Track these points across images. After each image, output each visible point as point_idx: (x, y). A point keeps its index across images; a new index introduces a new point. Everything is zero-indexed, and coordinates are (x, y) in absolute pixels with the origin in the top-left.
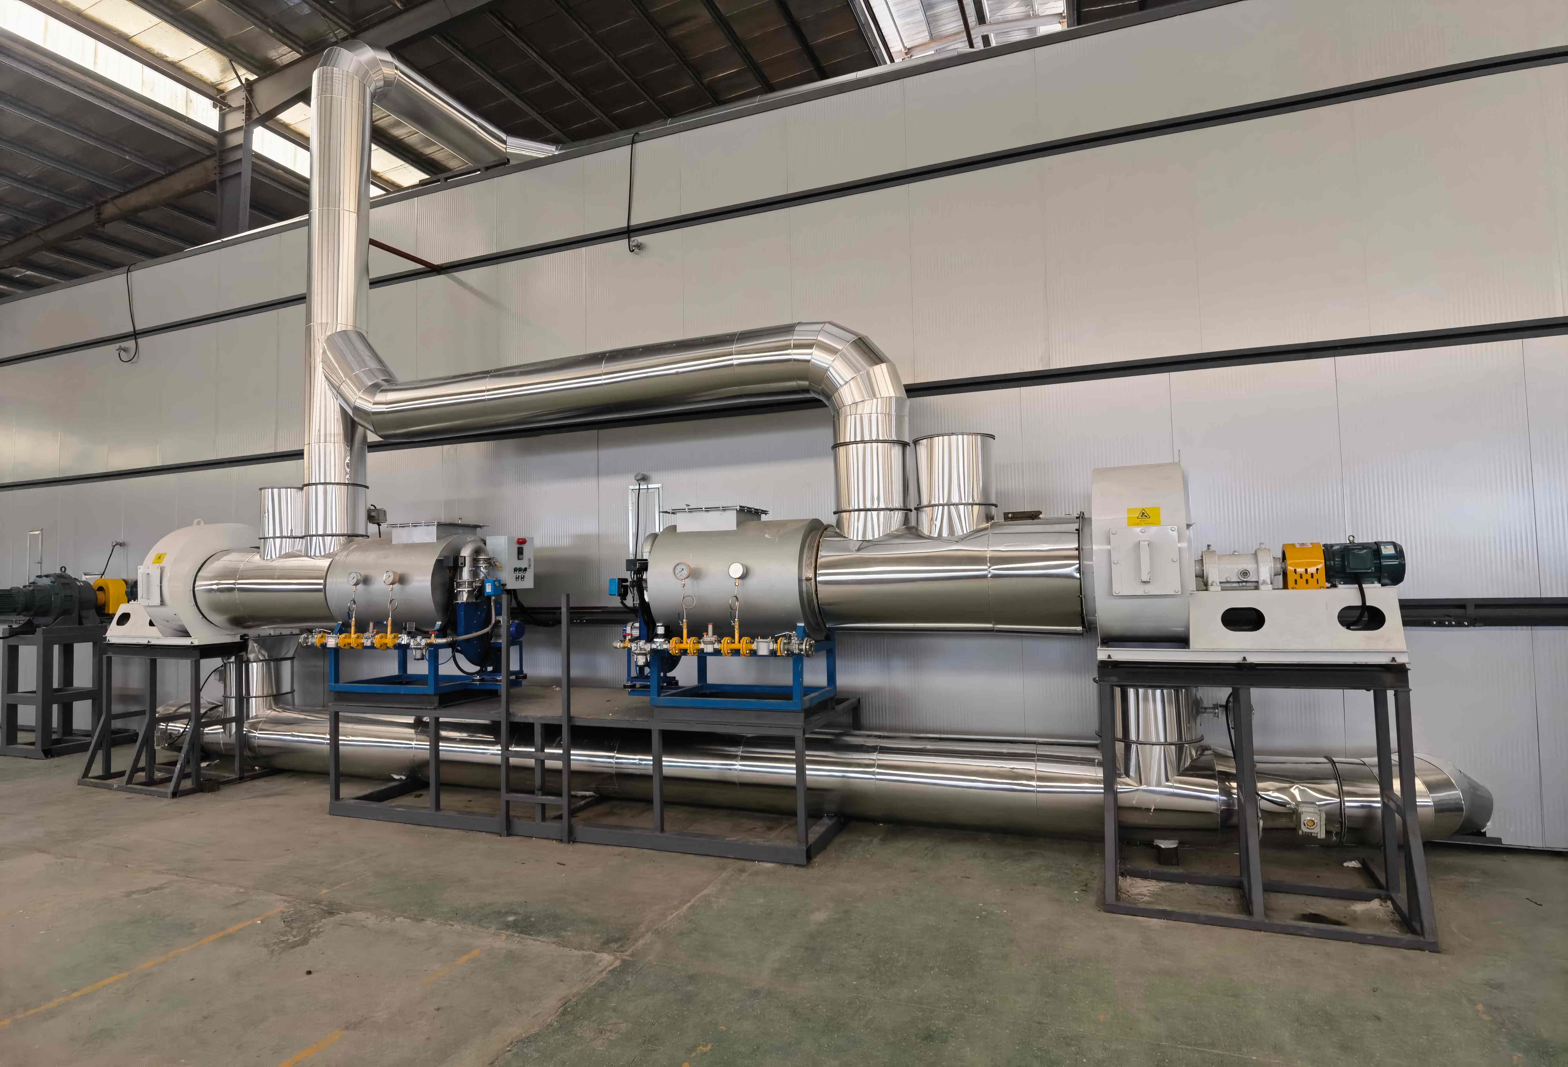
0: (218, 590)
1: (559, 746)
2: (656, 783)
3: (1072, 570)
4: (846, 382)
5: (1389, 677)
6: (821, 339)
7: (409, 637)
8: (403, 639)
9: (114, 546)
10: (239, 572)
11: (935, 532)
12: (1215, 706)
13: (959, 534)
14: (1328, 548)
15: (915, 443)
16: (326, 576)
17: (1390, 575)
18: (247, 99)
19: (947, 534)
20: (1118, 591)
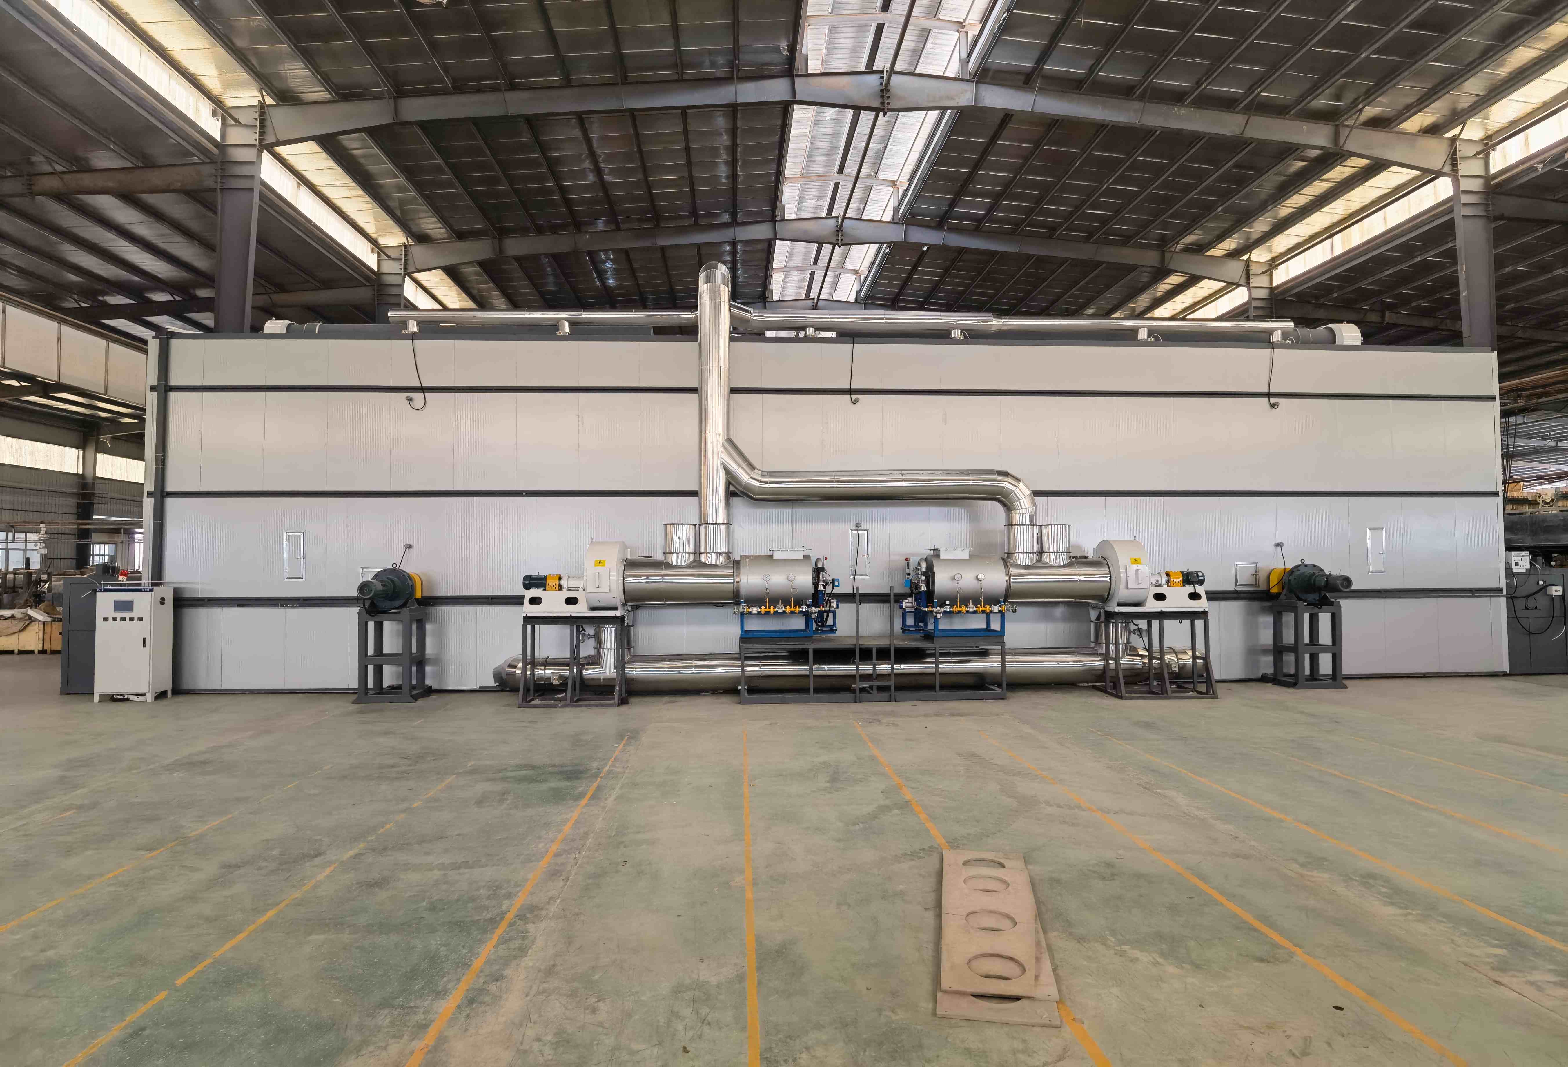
0: (646, 582)
1: (854, 663)
2: (938, 676)
3: (1108, 579)
4: (1019, 500)
5: (1202, 616)
6: (1008, 479)
7: (808, 607)
8: (804, 608)
9: (406, 548)
10: (663, 572)
11: (1052, 563)
12: (1134, 630)
13: (1062, 564)
14: (1182, 573)
15: (1041, 526)
16: (733, 576)
17: (1201, 582)
18: (406, 256)
19: (1057, 564)
20: (1129, 586)
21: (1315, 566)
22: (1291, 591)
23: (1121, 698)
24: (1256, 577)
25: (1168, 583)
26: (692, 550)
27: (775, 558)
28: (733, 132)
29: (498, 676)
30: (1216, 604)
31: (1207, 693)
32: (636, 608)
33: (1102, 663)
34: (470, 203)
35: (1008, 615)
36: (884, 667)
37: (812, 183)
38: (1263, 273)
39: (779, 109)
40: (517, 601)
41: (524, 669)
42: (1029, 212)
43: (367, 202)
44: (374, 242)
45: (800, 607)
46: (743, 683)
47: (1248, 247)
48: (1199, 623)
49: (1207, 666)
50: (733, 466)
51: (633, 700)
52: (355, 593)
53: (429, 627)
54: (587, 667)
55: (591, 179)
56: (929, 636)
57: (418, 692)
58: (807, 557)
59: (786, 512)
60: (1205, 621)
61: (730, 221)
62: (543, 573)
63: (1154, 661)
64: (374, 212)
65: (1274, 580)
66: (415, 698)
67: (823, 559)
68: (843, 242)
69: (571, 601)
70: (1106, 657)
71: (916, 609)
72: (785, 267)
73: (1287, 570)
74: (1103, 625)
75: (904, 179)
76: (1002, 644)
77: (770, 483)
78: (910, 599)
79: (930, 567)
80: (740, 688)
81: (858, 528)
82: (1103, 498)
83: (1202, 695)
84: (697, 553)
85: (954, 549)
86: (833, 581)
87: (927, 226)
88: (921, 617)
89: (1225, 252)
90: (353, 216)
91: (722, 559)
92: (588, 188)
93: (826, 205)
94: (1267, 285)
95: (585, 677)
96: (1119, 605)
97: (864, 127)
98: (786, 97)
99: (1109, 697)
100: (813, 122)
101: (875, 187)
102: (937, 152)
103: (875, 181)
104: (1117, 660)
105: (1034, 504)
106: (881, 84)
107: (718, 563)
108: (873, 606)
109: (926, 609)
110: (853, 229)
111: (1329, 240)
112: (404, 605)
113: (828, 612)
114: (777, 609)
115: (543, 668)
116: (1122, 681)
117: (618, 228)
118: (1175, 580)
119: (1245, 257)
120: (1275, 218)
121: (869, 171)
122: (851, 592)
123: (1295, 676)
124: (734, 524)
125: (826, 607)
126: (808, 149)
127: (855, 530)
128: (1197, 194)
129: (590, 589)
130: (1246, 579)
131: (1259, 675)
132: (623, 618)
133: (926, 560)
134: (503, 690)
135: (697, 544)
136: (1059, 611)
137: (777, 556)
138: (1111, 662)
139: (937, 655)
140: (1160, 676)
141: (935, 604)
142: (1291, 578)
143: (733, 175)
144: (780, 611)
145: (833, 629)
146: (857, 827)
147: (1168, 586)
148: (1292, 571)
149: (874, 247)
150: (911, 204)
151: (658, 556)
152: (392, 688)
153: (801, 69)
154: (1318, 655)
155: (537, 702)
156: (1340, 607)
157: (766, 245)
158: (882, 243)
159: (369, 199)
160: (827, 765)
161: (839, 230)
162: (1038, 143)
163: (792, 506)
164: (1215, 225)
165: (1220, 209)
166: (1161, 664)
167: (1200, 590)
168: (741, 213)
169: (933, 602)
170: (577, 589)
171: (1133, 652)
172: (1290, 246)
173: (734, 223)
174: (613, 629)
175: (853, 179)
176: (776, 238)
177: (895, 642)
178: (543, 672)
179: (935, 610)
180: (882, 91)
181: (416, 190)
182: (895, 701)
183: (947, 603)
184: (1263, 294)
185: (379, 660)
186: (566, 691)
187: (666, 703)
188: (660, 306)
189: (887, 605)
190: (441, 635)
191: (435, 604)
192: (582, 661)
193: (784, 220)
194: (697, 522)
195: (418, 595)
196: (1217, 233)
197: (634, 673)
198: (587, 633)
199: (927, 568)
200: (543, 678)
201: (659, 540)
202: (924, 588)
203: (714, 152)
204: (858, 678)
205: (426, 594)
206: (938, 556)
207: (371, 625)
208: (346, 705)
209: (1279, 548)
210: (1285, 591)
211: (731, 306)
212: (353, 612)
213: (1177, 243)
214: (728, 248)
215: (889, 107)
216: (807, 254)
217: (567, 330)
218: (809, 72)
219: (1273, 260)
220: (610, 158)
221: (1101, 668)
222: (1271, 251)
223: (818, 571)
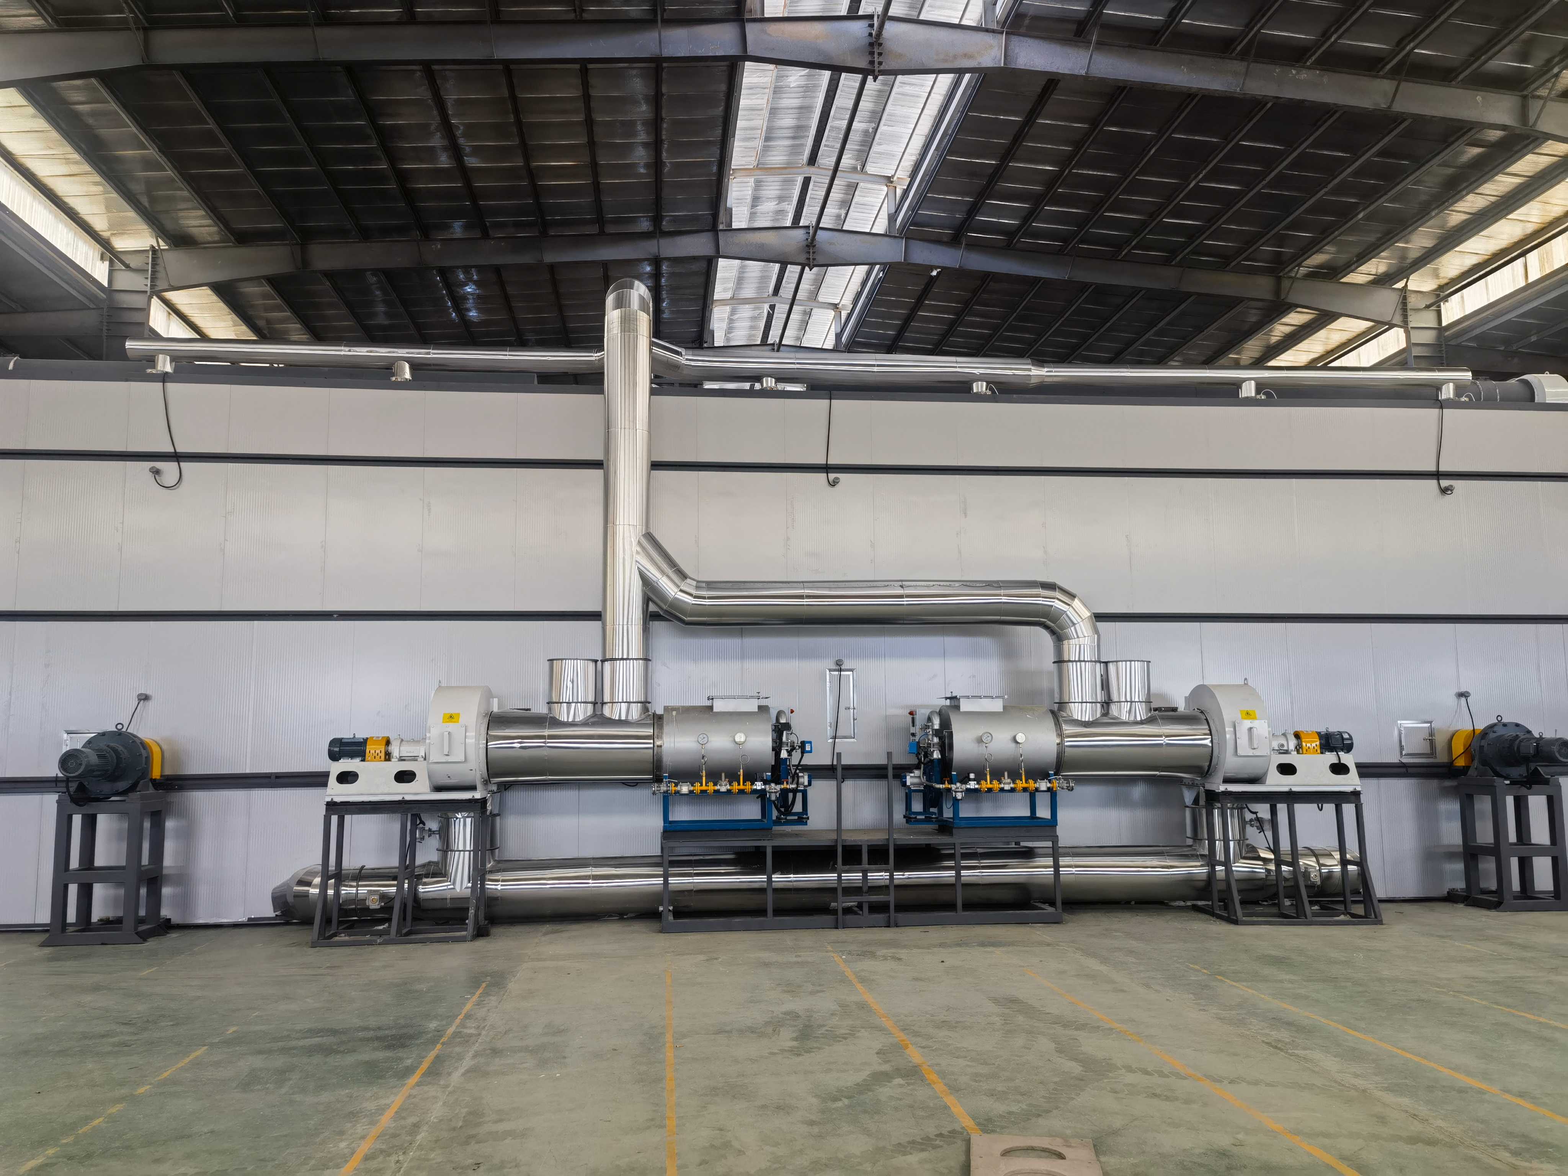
0: (521, 748)
3: (1207, 742)
4: (1074, 624)
5: (1353, 798)
6: (1058, 594)
7: (765, 784)
8: (759, 786)
9: (140, 700)
10: (546, 732)
11: (1124, 717)
12: (1251, 820)
13: (1139, 719)
14: (1319, 734)
15: (1106, 663)
16: (652, 737)
17: (1348, 748)
18: (154, 265)
19: (1132, 718)
20: (1240, 752)
21: (1517, 725)
22: (1484, 762)
23: (1236, 922)
24: (1432, 742)
25: (1299, 749)
26: (591, 698)
27: (715, 710)
28: (656, 101)
29: (280, 900)
30: (1373, 782)
31: (1365, 917)
32: (505, 787)
33: (1205, 870)
34: (257, 189)
35: (1062, 795)
36: (879, 876)
37: (771, 178)
38: (1428, 307)
39: (725, 68)
40: (318, 780)
41: (324, 887)
42: (1082, 222)
43: (96, 184)
44: (104, 244)
45: (752, 784)
46: (666, 901)
47: (1404, 270)
48: (1349, 809)
49: (1364, 876)
50: (654, 573)
51: (495, 930)
52: (53, 770)
53: (170, 824)
54: (425, 880)
55: (444, 161)
56: (945, 828)
57: (149, 927)
58: (763, 709)
59: (731, 643)
60: (1356, 807)
61: (651, 229)
62: (360, 735)
63: (1284, 868)
64: (106, 199)
65: (1458, 748)
66: (144, 937)
67: (787, 712)
68: (815, 263)
69: (404, 777)
70: (1210, 858)
71: (925, 787)
72: (732, 298)
73: (1477, 732)
74: (1204, 811)
75: (903, 174)
76: (1055, 839)
77: (709, 598)
78: (917, 773)
79: (946, 724)
80: (661, 909)
81: (839, 666)
82: (1196, 625)
83: (1357, 919)
84: (598, 703)
85: (980, 697)
86: (803, 744)
87: (937, 241)
88: (933, 798)
89: (1371, 278)
90: (72, 202)
91: (635, 713)
92: (439, 174)
93: (790, 209)
94: (1434, 324)
95: (421, 896)
96: (1227, 781)
97: (844, 100)
98: (731, 49)
99: (1218, 922)
100: (772, 89)
101: (861, 185)
102: (951, 135)
103: (862, 176)
104: (1227, 863)
105: (1096, 631)
106: (870, 35)
107: (630, 718)
108: (862, 784)
109: (941, 786)
110: (831, 244)
111: (1520, 261)
112: (133, 788)
113: (795, 791)
114: (718, 787)
115: (354, 884)
116: (1237, 898)
117: (486, 235)
118: (1309, 745)
119: (1400, 285)
120: (1441, 227)
121: (853, 162)
122: (830, 763)
123: (1499, 892)
124: (654, 661)
125: (792, 783)
126: (765, 128)
127: (835, 670)
128: (1326, 194)
129: (434, 757)
130: (1416, 746)
131: (1445, 892)
132: (483, 802)
133: (940, 713)
134: (287, 923)
135: (599, 689)
136: (1138, 791)
137: (719, 706)
138: (1218, 868)
139: (958, 856)
140: (1293, 892)
141: (954, 778)
142: (1483, 743)
143: (656, 163)
144: (723, 789)
145: (802, 818)
146: (839, 1104)
147: (1298, 752)
148: (1485, 733)
149: (861, 271)
150: (913, 208)
151: (541, 709)
152: (107, 923)
153: (755, 11)
154: (1530, 858)
155: (343, 938)
156: (1559, 786)
157: (702, 265)
158: (872, 265)
159: (98, 178)
160: (794, 1015)
161: (811, 245)
162: (1094, 123)
163: (742, 634)
164: (1355, 240)
165: (1361, 216)
166: (1294, 873)
167: (1348, 759)
168: (667, 218)
169: (951, 776)
170: (414, 759)
171: (1251, 853)
172: (1466, 269)
173: (657, 232)
174: (469, 820)
175: (830, 173)
176: (718, 255)
177: (895, 836)
178: (353, 890)
179: (953, 787)
180: (871, 45)
181: (175, 167)
182: (897, 926)
183: (972, 776)
184: (1428, 337)
185: (87, 876)
186: (389, 920)
187: (545, 934)
188: (544, 344)
189: (883, 783)
190: (188, 836)
191: (181, 788)
192: (418, 872)
193: (730, 230)
194: (599, 658)
195: (156, 773)
196: (1357, 250)
197: (499, 887)
198: (427, 828)
199: (941, 725)
200: (355, 900)
201: (542, 685)
202: (936, 755)
203: (629, 128)
204: (840, 892)
205: (168, 772)
206: (957, 707)
207: (77, 820)
208: (30, 949)
209: (1463, 699)
210: (1476, 763)
211: (652, 344)
212: (50, 801)
213: (1299, 265)
214: (648, 269)
215: (882, 68)
216: (764, 279)
217: (408, 375)
218: (766, 15)
219: (1441, 288)
220: (471, 131)
221: (1204, 877)
222: (1437, 276)
223: (780, 729)
